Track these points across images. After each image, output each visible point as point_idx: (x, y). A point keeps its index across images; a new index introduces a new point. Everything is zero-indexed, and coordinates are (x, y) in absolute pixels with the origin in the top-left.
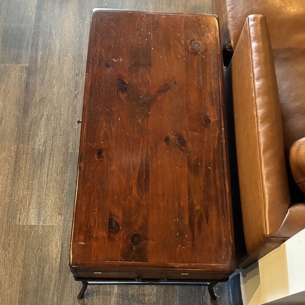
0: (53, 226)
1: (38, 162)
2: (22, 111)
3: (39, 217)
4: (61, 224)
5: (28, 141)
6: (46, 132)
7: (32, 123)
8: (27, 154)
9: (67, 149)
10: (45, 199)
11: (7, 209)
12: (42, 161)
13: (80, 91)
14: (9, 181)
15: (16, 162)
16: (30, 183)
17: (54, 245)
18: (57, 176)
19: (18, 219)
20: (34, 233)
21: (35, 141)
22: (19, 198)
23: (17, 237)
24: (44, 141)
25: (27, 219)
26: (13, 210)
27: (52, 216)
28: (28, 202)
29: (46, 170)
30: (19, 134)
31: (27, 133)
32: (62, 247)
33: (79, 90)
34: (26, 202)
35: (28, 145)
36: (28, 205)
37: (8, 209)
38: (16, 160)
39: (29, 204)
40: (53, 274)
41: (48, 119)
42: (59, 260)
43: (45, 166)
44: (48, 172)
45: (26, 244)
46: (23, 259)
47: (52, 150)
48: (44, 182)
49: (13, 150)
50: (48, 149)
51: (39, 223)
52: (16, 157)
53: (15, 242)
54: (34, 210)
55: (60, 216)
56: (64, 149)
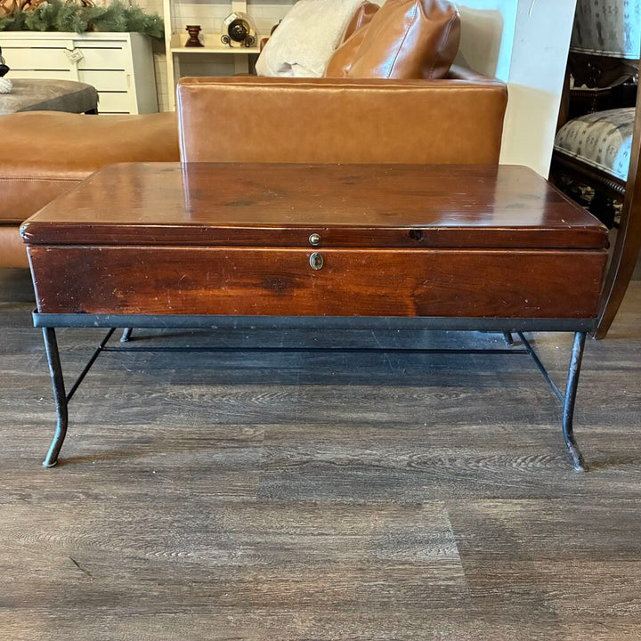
0: (451, 515)
1: (282, 556)
2: (104, 608)
3: (434, 541)
4: (443, 502)
5: (212, 582)
6: (193, 546)
7: (155, 580)
8: (257, 581)
9: (247, 504)
10: (385, 534)
11: (428, 610)
12: (282, 548)
13: (80, 490)
14: (343, 615)
15: (281, 605)
16: (343, 566)
17: (495, 511)
18: (321, 518)
19: (451, 583)
20: (478, 546)
21: (215, 567)
22: (390, 586)
23: (499, 578)
24: (220, 549)
25: (444, 564)
26: (428, 597)
27: (426, 518)
28: (401, 567)
29: (307, 540)
30: (186, 606)
31: (185, 588)
32: (494, 498)
33: (77, 492)
34: (399, 570)
35: (227, 581)
36: (407, 566)
37: (426, 607)
38: (273, 606)
39: (403, 564)
40: (558, 508)
41: (149, 545)
42: (525, 501)
43: (296, 541)
44: (313, 534)
45: (510, 559)
46: (549, 561)
47: (249, 532)
48: (341, 539)
49: (239, 617)
50: (245, 539)
51: (450, 540)
52: (266, 605)
53: (514, 582)
54: (419, 553)
55: (424, 506)
56: (248, 509)
